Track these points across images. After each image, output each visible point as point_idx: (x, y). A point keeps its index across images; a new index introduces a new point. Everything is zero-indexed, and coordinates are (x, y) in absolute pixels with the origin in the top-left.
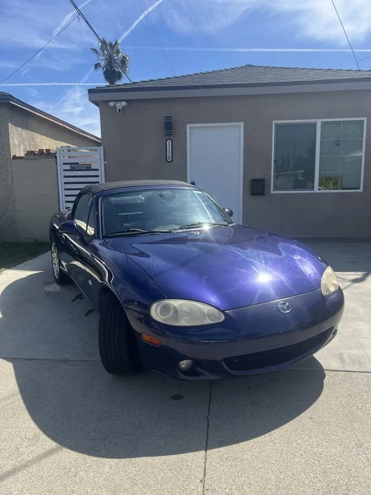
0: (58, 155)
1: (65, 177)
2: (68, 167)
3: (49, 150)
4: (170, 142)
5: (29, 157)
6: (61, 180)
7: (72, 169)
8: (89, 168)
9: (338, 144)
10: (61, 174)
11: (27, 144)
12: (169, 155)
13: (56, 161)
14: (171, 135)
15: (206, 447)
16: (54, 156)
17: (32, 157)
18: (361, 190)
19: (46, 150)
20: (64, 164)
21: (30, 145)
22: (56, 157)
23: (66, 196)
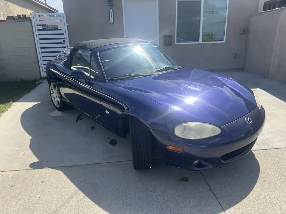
0: (32, 19)
1: (39, 35)
2: (41, 28)
3: (25, 15)
4: (111, 11)
5: (10, 20)
6: (37, 37)
7: (44, 29)
8: (56, 28)
9: (213, 14)
10: (36, 33)
11: (4, 11)
12: (112, 19)
13: (31, 23)
14: (112, 5)
15: (223, 209)
16: (29, 19)
17: (12, 20)
18: (224, 42)
19: (23, 15)
20: (38, 25)
21: (6, 11)
22: (31, 21)
23: (41, 48)
